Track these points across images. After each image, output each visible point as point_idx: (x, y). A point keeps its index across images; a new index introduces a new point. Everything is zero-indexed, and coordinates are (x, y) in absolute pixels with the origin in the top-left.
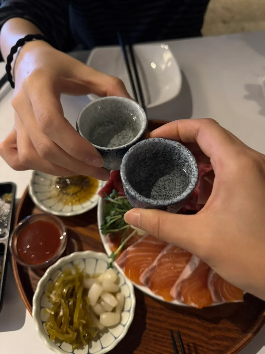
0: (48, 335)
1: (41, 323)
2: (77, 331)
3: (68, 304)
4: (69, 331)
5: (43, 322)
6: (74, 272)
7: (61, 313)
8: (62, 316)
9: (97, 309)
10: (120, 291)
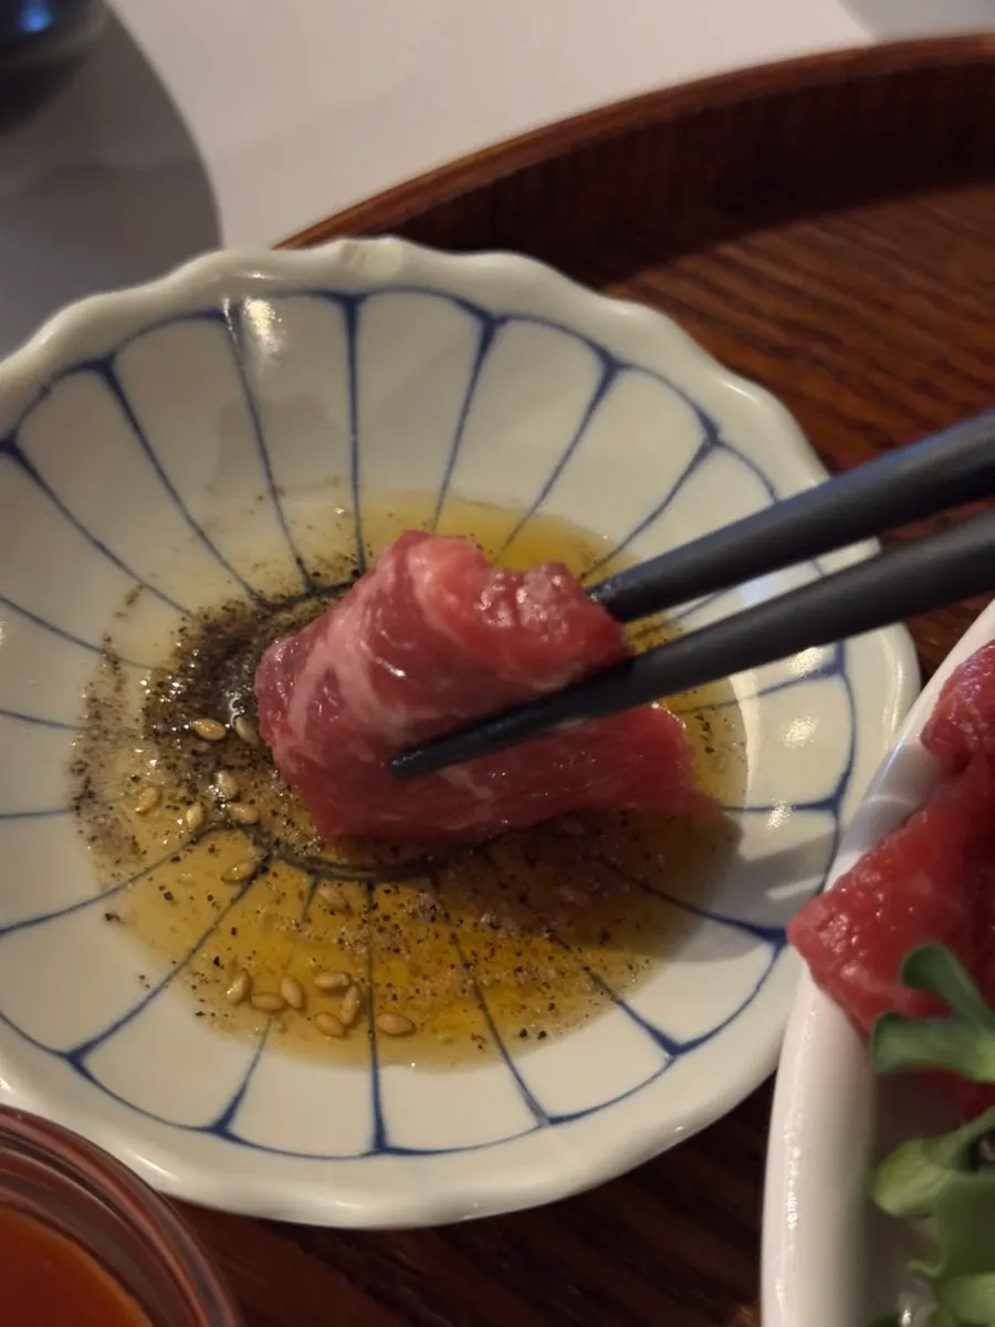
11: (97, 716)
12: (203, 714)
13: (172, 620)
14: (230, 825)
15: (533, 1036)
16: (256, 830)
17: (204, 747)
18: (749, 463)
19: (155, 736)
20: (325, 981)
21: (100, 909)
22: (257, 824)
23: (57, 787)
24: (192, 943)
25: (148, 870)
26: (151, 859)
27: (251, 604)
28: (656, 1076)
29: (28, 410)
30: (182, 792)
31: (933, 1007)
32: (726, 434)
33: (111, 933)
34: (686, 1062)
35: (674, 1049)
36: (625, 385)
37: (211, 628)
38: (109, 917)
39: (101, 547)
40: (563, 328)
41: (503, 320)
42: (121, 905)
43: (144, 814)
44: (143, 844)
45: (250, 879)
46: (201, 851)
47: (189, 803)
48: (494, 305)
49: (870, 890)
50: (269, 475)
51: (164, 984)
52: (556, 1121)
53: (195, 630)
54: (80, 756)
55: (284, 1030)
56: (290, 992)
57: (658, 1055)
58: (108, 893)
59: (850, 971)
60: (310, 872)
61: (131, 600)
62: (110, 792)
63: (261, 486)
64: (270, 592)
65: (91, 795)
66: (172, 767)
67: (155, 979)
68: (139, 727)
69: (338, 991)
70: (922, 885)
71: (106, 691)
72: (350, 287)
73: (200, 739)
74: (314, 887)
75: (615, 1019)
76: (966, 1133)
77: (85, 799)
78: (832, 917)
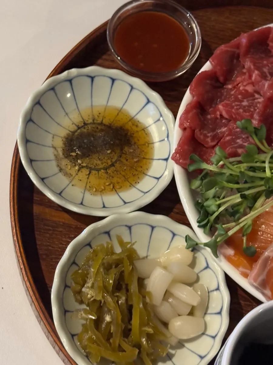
0: (85, 356)
1: (70, 336)
2: (138, 346)
3: (118, 302)
4: (125, 346)
5: (73, 336)
6: (118, 250)
7: (108, 318)
8: (109, 323)
9: (164, 310)
10: (198, 279)
11: (56, 157)
12: (72, 152)
13: (61, 139)
14: (83, 167)
15: (137, 183)
16: (87, 167)
17: (74, 157)
18: (139, 90)
19: (66, 157)
20: (107, 184)
21: (71, 185)
22: (87, 166)
23: (56, 170)
24: (85, 185)
25: (74, 177)
26: (74, 176)
27: (71, 133)
28: (157, 183)
29: (31, 113)
30: (74, 164)
31: (193, 162)
32: (134, 86)
33: (74, 187)
34: (160, 180)
35: (158, 179)
36: (116, 83)
37: (67, 139)
38: (73, 185)
39: (46, 131)
40: (104, 76)
41: (94, 77)
42: (73, 183)
43: (70, 169)
44: (72, 174)
45: (89, 174)
46: (80, 172)
47: (76, 166)
48: (92, 75)
49: (180, 150)
50: (65, 111)
51: (85, 191)
52: (147, 192)
53: (64, 140)
54: (57, 164)
55: (103, 193)
56: (103, 188)
57: (156, 180)
58: (71, 182)
59: (181, 161)
60: (97, 170)
61: (53, 138)
62: (63, 167)
63: (64, 114)
64: (73, 130)
65: (61, 169)
66: (71, 161)
67: (83, 192)
68: (63, 157)
69: (109, 185)
70: (186, 147)
71: (56, 153)
72: (70, 78)
73: (73, 156)
74: (98, 173)
75: (147, 177)
76: (200, 177)
77: (61, 170)
78: (176, 155)
